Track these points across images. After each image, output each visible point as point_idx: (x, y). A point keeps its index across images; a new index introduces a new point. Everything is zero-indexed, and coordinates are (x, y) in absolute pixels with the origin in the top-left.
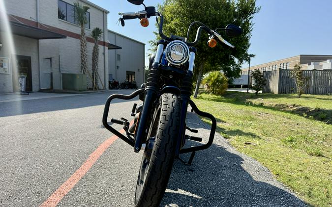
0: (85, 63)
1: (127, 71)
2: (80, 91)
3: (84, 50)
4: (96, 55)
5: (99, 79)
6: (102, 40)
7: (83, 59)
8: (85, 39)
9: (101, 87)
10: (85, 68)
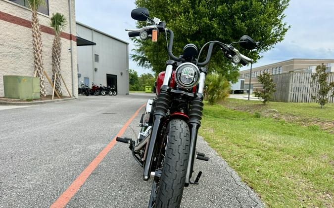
0: (39, 61)
1: (107, 74)
2: (28, 100)
3: (38, 44)
4: (57, 51)
5: (62, 84)
6: (68, 32)
7: (36, 55)
8: (38, 27)
9: (65, 94)
10: (39, 69)
